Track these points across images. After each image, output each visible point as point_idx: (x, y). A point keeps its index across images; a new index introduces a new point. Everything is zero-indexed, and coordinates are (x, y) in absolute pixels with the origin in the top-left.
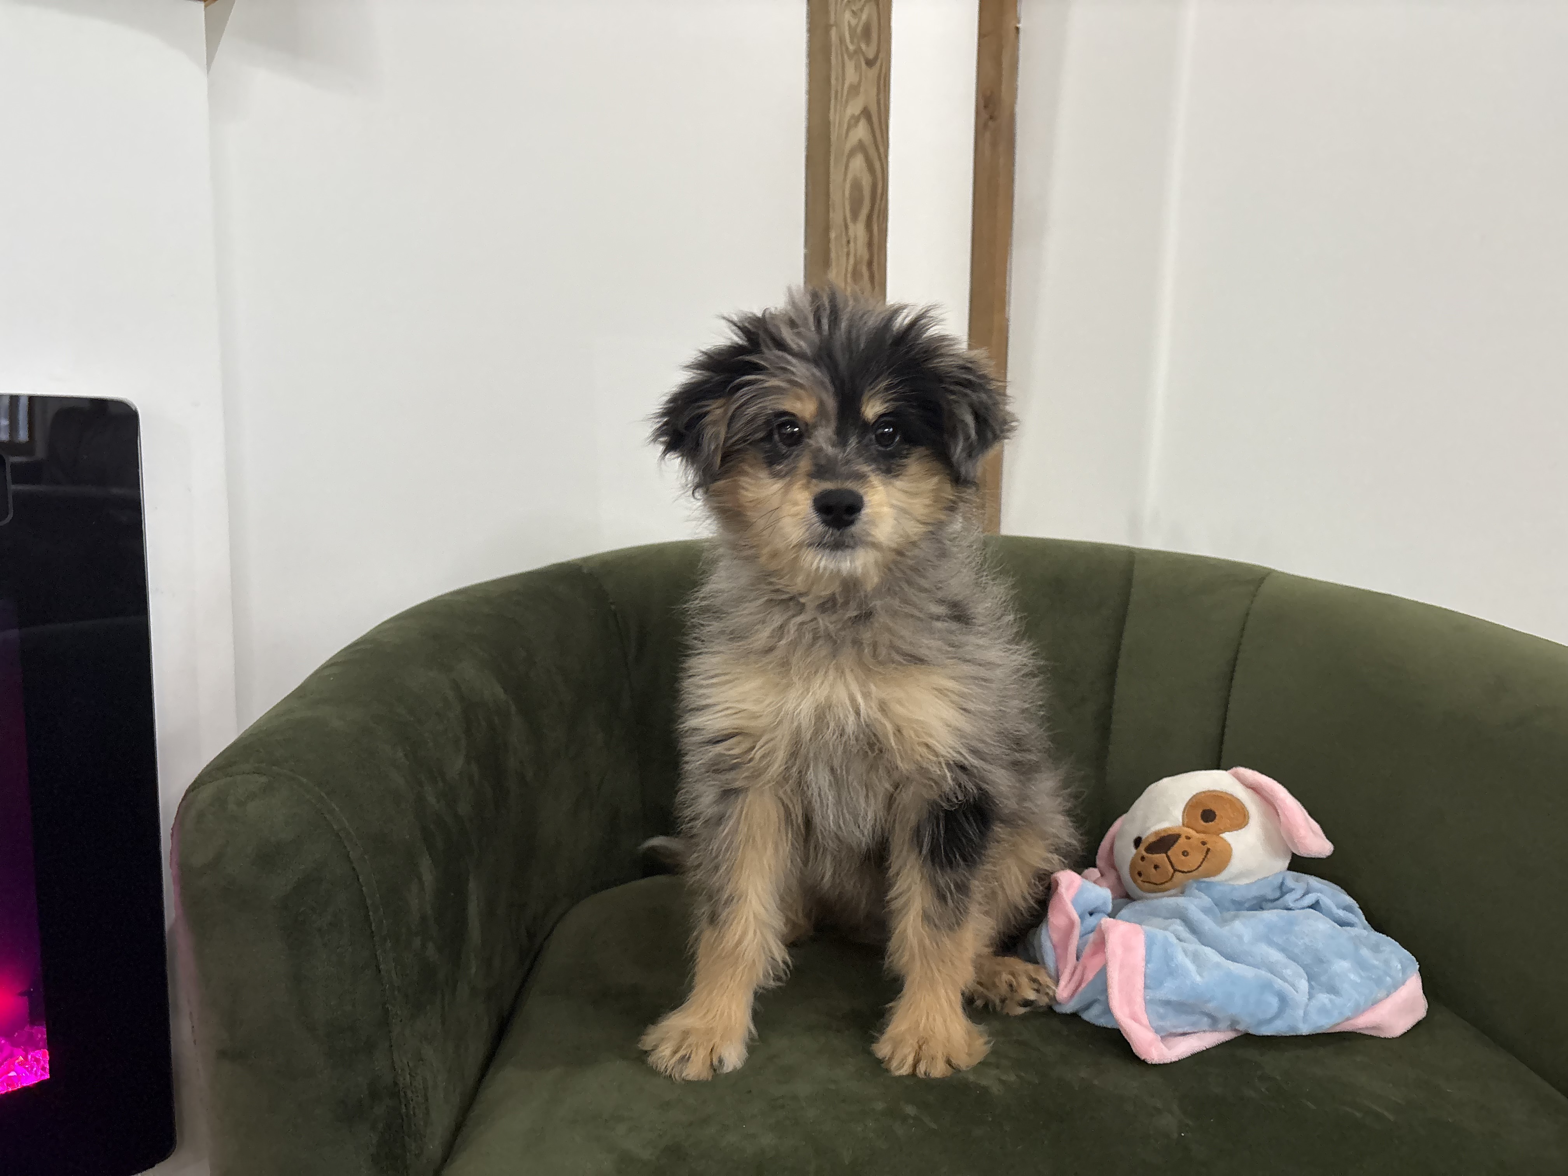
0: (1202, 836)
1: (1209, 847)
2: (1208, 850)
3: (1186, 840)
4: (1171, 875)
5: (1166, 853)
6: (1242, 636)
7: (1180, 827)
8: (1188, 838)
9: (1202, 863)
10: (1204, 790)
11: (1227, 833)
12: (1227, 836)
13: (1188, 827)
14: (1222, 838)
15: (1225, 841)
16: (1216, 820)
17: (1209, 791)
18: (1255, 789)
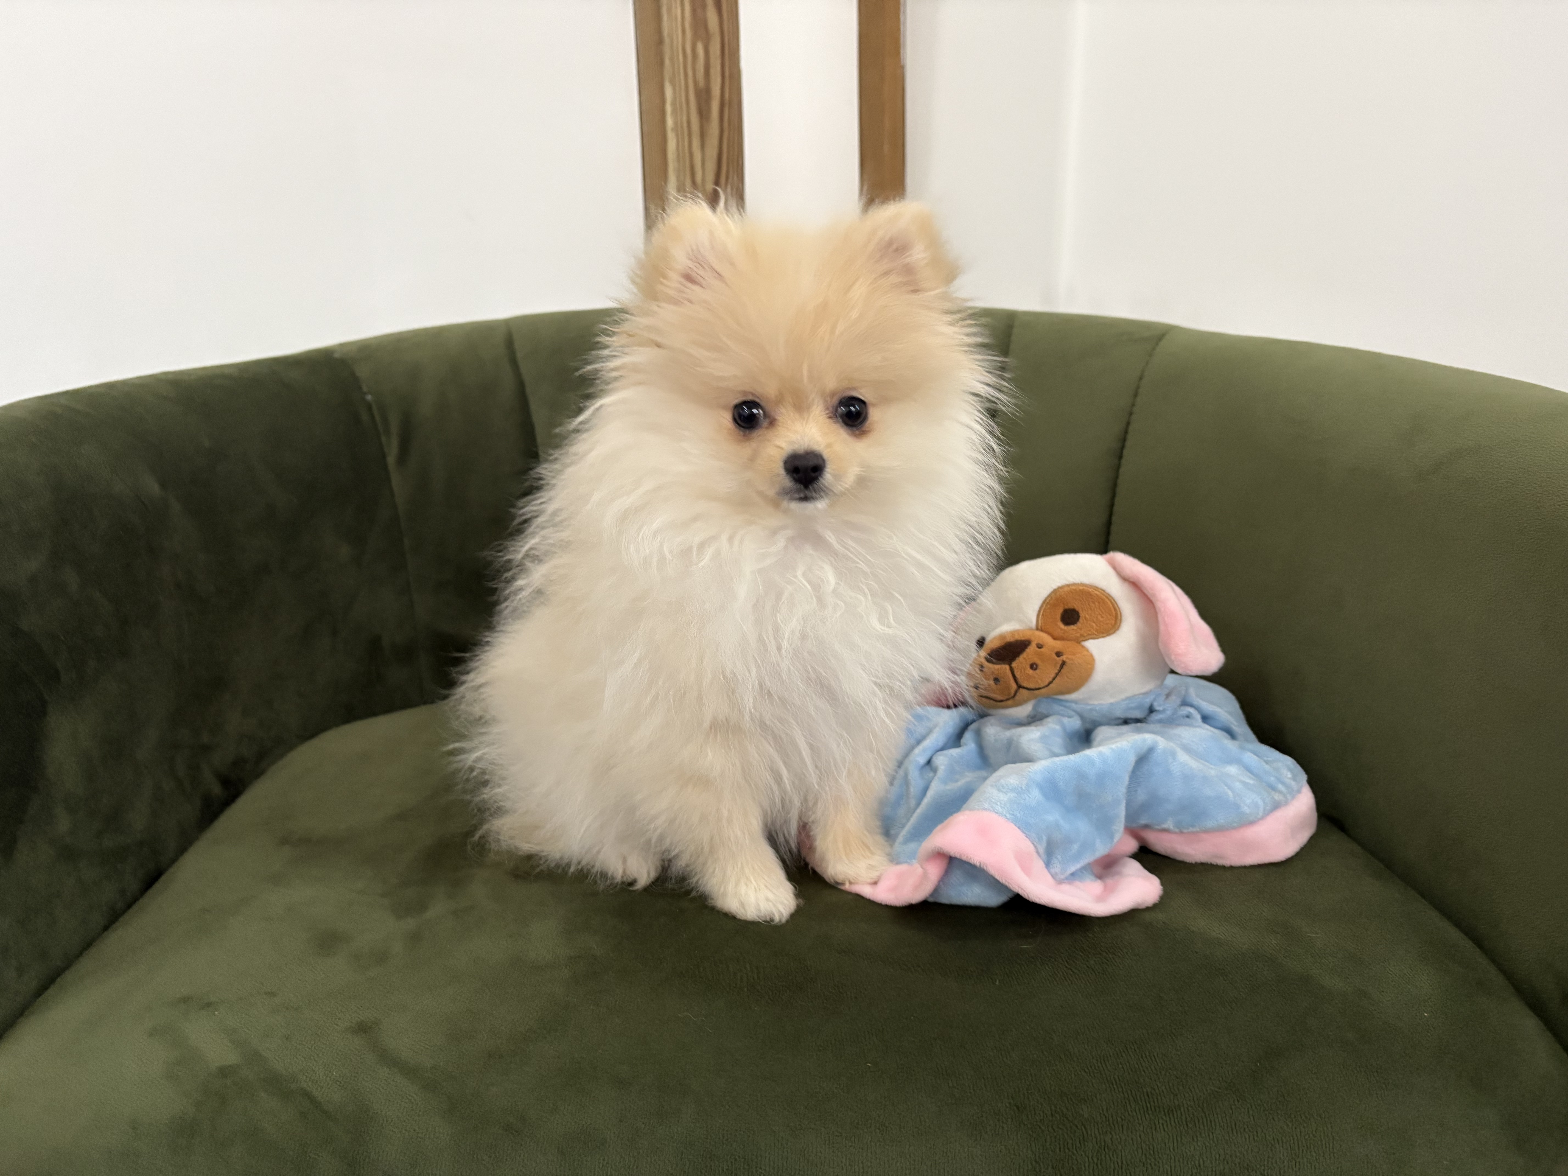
0: (1058, 645)
1: (1064, 659)
2: (1063, 663)
3: (1037, 649)
4: (1013, 692)
5: (1010, 665)
6: (1133, 405)
7: (1031, 629)
8: (1040, 646)
9: (1054, 679)
10: (1067, 583)
11: (1091, 641)
12: (1092, 645)
13: (1042, 630)
14: (1083, 647)
15: (1088, 651)
16: (1079, 624)
17: (1074, 584)
18: (1134, 584)
